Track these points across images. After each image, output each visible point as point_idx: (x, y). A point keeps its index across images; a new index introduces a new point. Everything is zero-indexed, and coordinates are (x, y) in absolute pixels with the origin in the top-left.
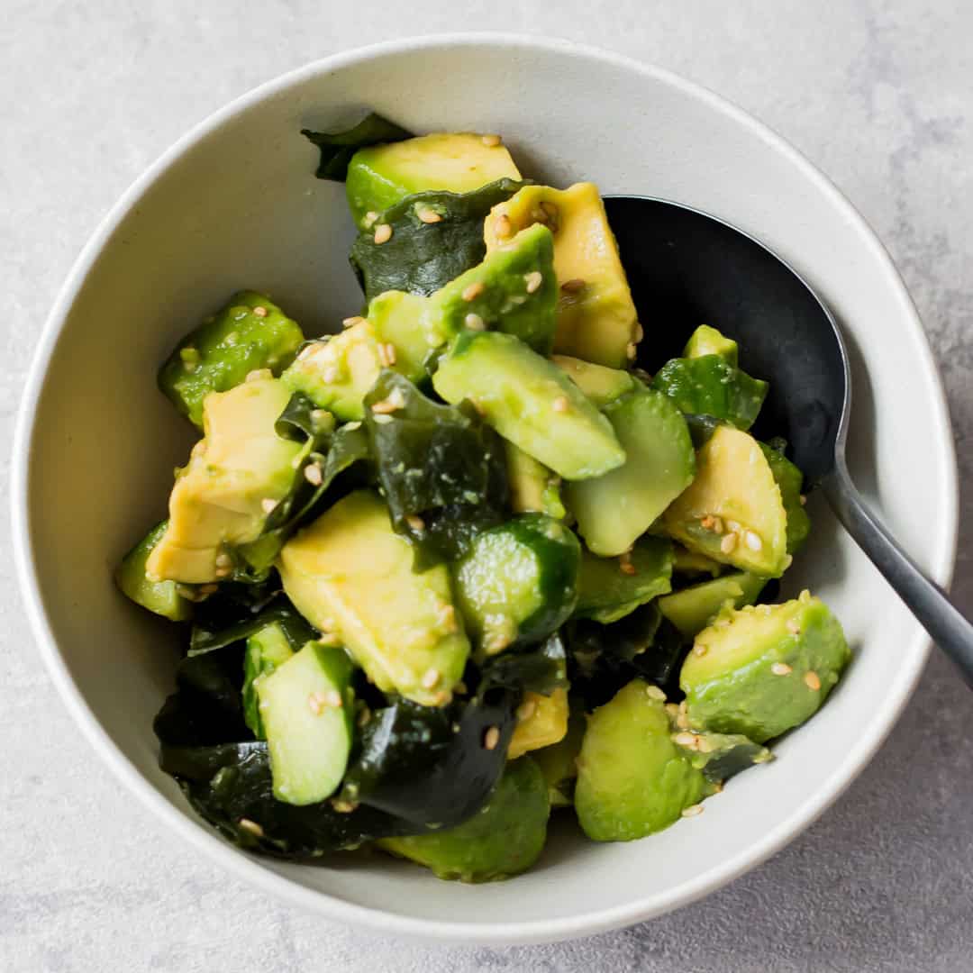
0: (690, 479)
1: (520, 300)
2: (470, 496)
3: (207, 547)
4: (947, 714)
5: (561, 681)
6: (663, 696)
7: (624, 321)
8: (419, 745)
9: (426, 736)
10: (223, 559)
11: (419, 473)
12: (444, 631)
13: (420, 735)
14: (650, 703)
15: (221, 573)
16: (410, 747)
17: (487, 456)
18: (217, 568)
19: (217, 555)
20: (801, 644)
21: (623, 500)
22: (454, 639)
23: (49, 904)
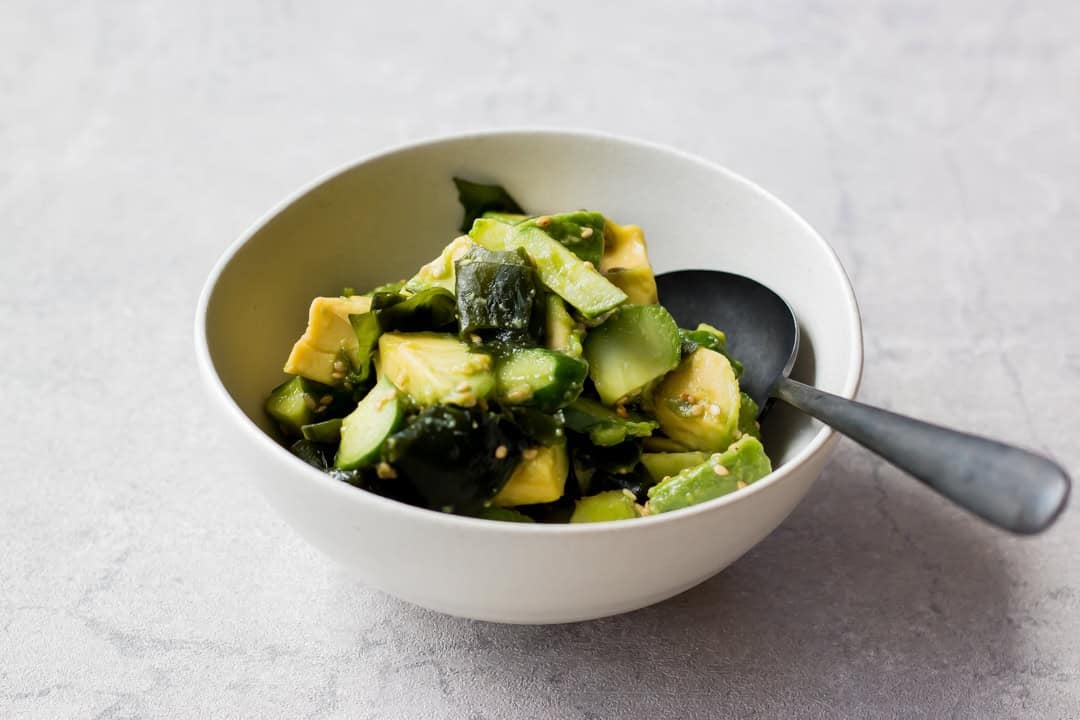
0: (675, 365)
1: (576, 240)
2: (517, 322)
3: (328, 352)
4: (851, 635)
5: (560, 438)
6: (634, 497)
7: (646, 291)
8: (445, 428)
9: (452, 424)
10: (338, 365)
11: (484, 301)
12: (479, 367)
13: (448, 423)
14: (624, 499)
15: (336, 375)
16: (439, 429)
17: (532, 291)
18: (335, 371)
19: (336, 361)
20: (738, 455)
21: (626, 365)
22: (485, 373)
23: (167, 645)
